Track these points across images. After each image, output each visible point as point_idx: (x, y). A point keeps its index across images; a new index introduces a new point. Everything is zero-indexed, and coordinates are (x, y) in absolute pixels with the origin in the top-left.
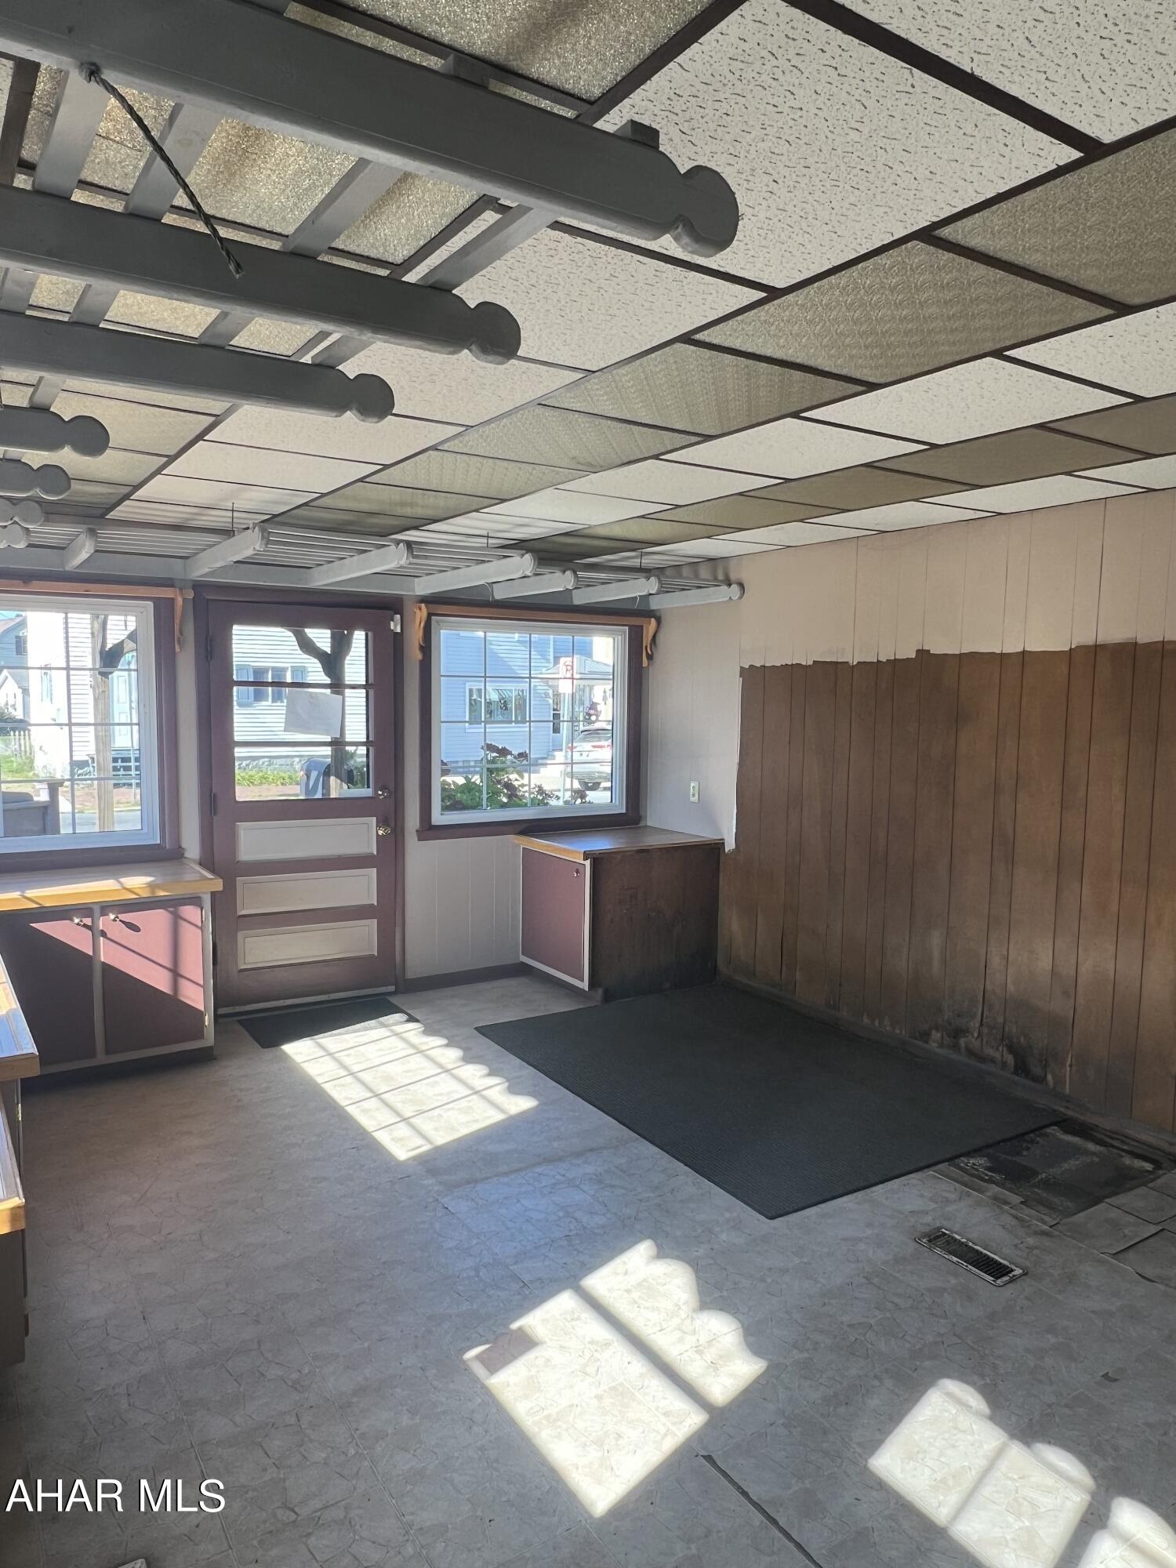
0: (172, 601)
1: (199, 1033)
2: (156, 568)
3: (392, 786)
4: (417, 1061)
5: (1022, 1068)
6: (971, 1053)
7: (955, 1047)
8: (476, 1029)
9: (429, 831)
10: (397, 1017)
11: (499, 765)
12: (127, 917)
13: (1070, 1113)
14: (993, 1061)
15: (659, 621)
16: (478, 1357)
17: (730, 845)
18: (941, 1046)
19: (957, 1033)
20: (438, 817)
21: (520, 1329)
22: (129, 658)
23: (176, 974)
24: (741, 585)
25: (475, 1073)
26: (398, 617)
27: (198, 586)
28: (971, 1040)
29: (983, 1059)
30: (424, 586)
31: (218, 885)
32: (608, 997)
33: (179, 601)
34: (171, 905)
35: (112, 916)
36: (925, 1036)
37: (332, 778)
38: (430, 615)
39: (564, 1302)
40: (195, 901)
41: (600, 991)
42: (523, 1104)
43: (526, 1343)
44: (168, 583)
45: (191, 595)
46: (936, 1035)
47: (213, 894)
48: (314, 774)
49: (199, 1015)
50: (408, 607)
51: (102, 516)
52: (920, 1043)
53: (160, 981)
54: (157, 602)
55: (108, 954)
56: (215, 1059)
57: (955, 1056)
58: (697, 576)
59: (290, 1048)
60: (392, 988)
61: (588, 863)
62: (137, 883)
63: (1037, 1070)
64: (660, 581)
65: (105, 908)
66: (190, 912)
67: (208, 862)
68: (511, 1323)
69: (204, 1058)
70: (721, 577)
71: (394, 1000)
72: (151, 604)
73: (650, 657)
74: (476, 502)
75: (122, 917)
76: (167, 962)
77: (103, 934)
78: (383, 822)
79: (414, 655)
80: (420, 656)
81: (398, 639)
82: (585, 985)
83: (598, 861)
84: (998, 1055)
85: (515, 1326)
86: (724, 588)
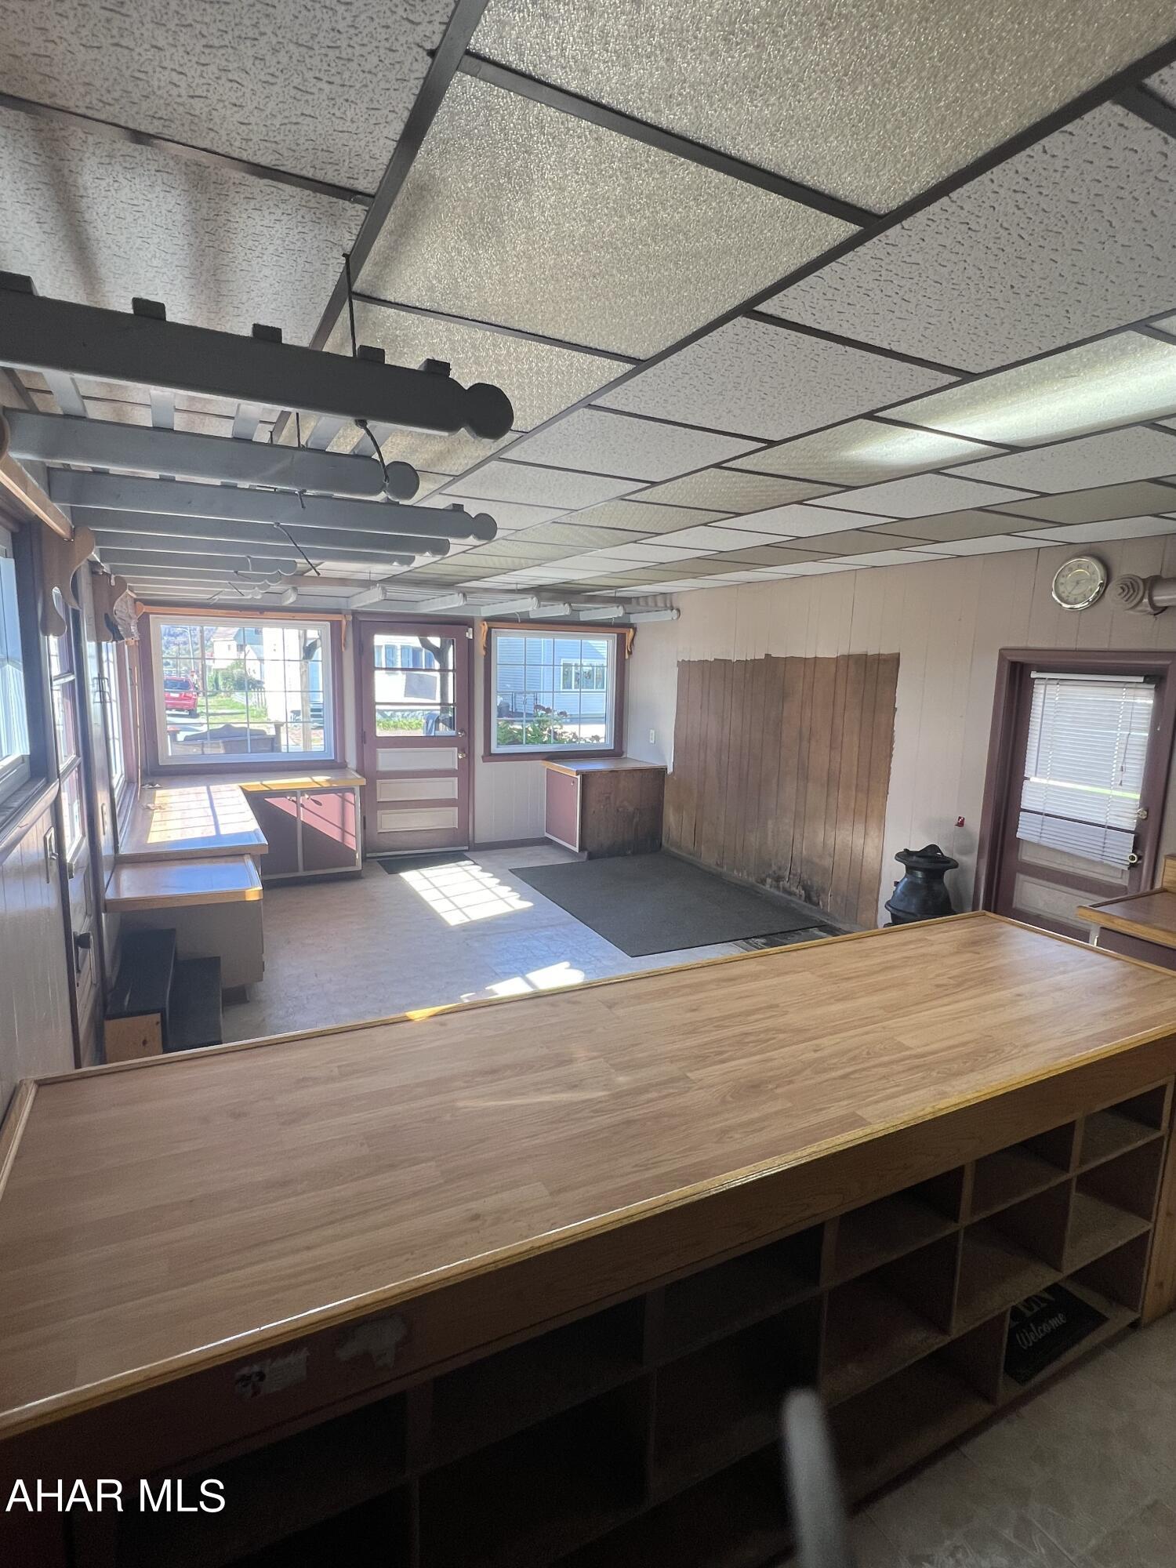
0: (340, 622)
1: (354, 865)
2: (331, 604)
3: (467, 731)
4: (476, 885)
5: (808, 898)
6: (785, 891)
7: (778, 887)
8: (510, 870)
9: (489, 756)
10: (467, 862)
11: (545, 718)
12: (314, 797)
13: (829, 922)
14: (795, 894)
15: (635, 630)
16: (468, 997)
17: (670, 770)
18: (771, 887)
19: (778, 879)
20: (495, 749)
21: (491, 990)
22: (318, 654)
23: (344, 831)
24: (678, 610)
25: (505, 891)
26: (471, 629)
27: (354, 613)
28: (785, 883)
29: (790, 893)
30: (487, 612)
31: (364, 782)
32: (591, 857)
33: (344, 623)
34: (340, 791)
35: (307, 796)
36: (763, 882)
37: (441, 724)
38: (490, 629)
39: (514, 981)
40: (352, 790)
41: (586, 853)
42: (527, 904)
43: (490, 994)
44: (338, 612)
45: (350, 618)
46: (769, 881)
47: (361, 786)
48: (431, 721)
49: (354, 852)
50: (477, 623)
51: (302, 575)
52: (761, 886)
53: (335, 834)
54: (332, 622)
55: (304, 817)
56: (362, 878)
57: (777, 893)
58: (647, 603)
59: (402, 874)
60: (466, 848)
61: (579, 777)
62: (321, 779)
63: (815, 899)
64: (624, 609)
65: (303, 792)
66: (350, 797)
67: (360, 770)
68: (486, 986)
69: (354, 877)
70: (668, 605)
71: (466, 854)
72: (329, 623)
73: (630, 653)
74: (506, 571)
75: (312, 797)
76: (338, 822)
77: (303, 806)
78: (461, 750)
79: (480, 652)
80: (484, 653)
81: (471, 642)
82: (576, 849)
83: (585, 777)
84: (797, 891)
86: (669, 611)
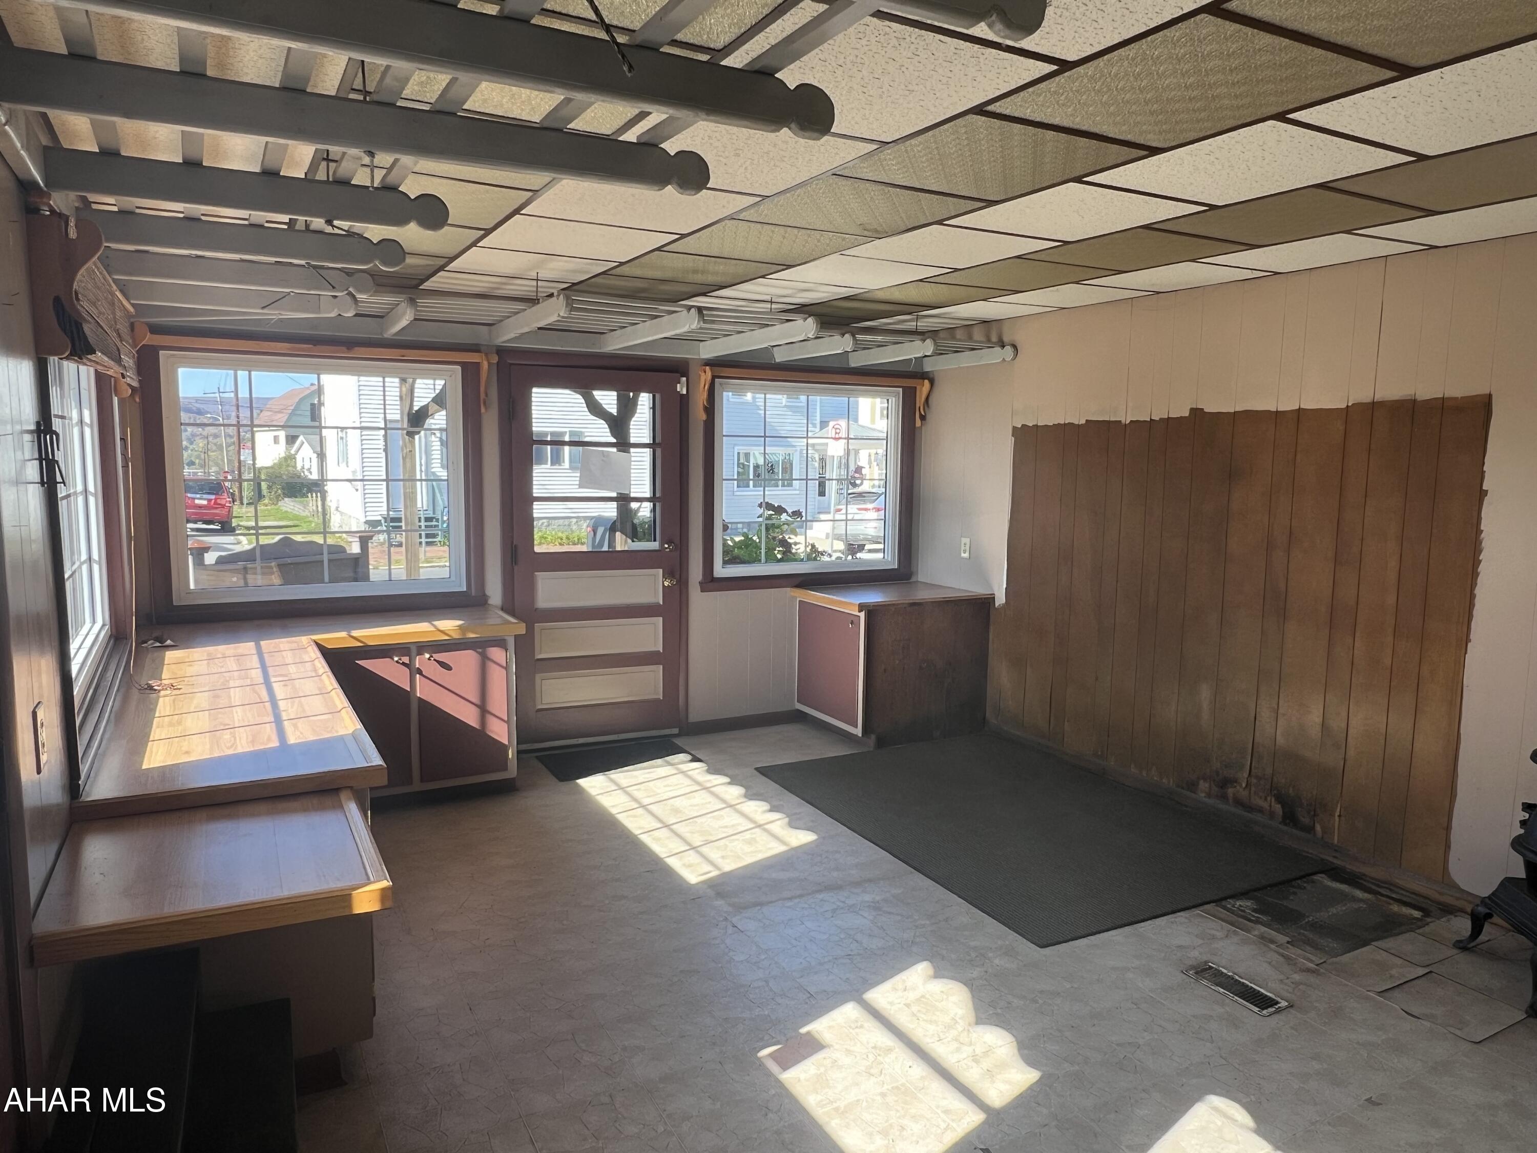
0: (477, 365)
1: (504, 767)
2: (463, 335)
3: (677, 541)
4: (702, 798)
5: (1290, 818)
6: (1238, 802)
7: (1224, 797)
8: (757, 769)
9: (711, 582)
10: (682, 757)
11: (774, 521)
12: (438, 656)
13: (1338, 862)
14: (1260, 810)
15: (932, 382)
16: (771, 1055)
17: (1000, 599)
18: (1209, 795)
19: (1225, 783)
20: (720, 570)
21: (808, 1033)
22: (439, 420)
23: (483, 710)
24: (1015, 347)
25: (757, 809)
26: (684, 379)
27: (501, 351)
28: (1239, 790)
29: (1250, 809)
30: (710, 350)
31: (521, 629)
32: (881, 743)
33: (485, 365)
34: (480, 646)
35: (427, 656)
36: (1192, 786)
37: (618, 534)
38: (714, 378)
39: (849, 1011)
40: (500, 643)
41: (873, 737)
42: (804, 838)
43: (813, 1046)
44: (475, 348)
45: (495, 359)
46: (1203, 785)
47: (517, 637)
48: (600, 531)
49: (503, 748)
50: (693, 370)
51: (416, 287)
52: (1188, 793)
53: (469, 716)
54: (464, 366)
55: (423, 690)
56: (517, 790)
57: (1222, 806)
58: (970, 338)
59: (581, 782)
60: (675, 731)
61: (862, 615)
62: (449, 626)
63: (1306, 820)
64: (935, 343)
65: (421, 648)
66: (497, 654)
67: (509, 607)
68: (801, 1028)
69: (506, 788)
70: (994, 339)
71: (678, 742)
72: (459, 368)
73: (923, 418)
74: (764, 269)
75: (436, 656)
76: (475, 698)
77: (420, 672)
78: (668, 574)
79: (698, 414)
80: (703, 416)
81: (684, 401)
82: (858, 731)
83: (871, 612)
84: (1265, 805)
85: (803, 1030)
86: (998, 349)
